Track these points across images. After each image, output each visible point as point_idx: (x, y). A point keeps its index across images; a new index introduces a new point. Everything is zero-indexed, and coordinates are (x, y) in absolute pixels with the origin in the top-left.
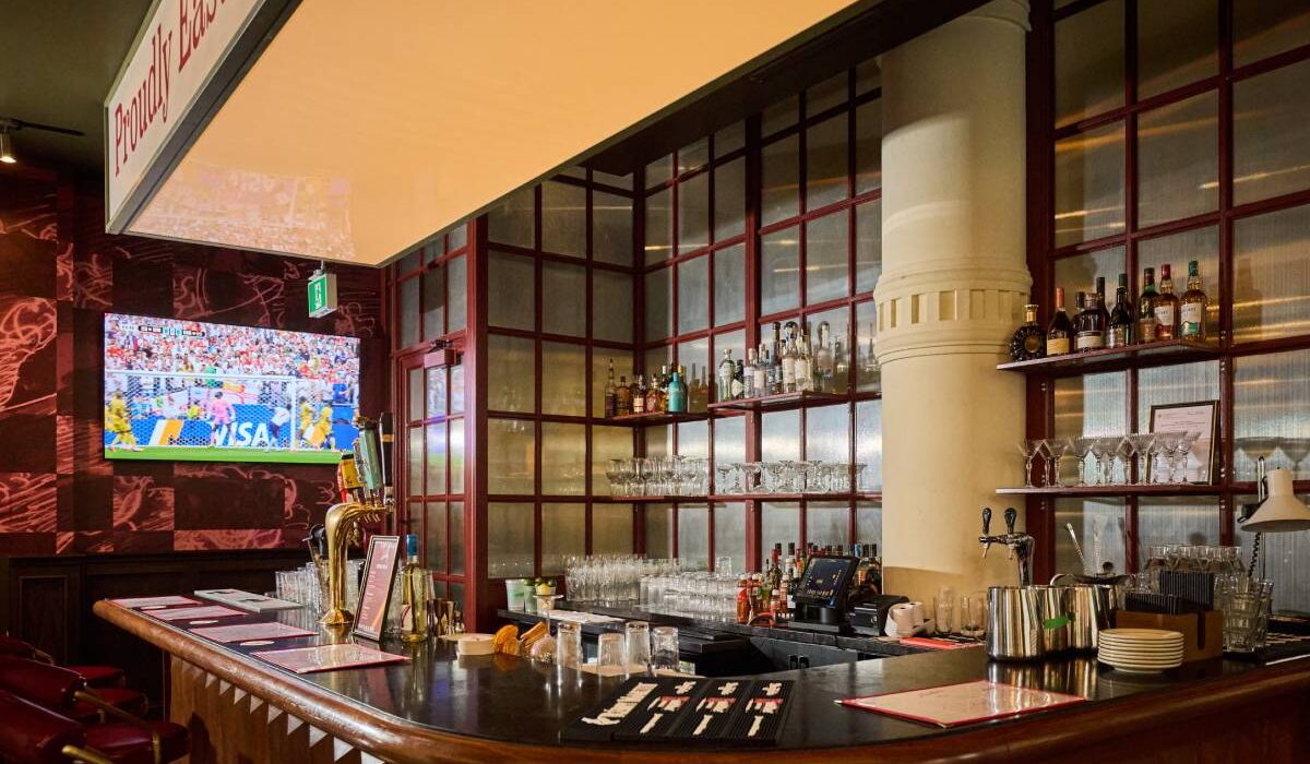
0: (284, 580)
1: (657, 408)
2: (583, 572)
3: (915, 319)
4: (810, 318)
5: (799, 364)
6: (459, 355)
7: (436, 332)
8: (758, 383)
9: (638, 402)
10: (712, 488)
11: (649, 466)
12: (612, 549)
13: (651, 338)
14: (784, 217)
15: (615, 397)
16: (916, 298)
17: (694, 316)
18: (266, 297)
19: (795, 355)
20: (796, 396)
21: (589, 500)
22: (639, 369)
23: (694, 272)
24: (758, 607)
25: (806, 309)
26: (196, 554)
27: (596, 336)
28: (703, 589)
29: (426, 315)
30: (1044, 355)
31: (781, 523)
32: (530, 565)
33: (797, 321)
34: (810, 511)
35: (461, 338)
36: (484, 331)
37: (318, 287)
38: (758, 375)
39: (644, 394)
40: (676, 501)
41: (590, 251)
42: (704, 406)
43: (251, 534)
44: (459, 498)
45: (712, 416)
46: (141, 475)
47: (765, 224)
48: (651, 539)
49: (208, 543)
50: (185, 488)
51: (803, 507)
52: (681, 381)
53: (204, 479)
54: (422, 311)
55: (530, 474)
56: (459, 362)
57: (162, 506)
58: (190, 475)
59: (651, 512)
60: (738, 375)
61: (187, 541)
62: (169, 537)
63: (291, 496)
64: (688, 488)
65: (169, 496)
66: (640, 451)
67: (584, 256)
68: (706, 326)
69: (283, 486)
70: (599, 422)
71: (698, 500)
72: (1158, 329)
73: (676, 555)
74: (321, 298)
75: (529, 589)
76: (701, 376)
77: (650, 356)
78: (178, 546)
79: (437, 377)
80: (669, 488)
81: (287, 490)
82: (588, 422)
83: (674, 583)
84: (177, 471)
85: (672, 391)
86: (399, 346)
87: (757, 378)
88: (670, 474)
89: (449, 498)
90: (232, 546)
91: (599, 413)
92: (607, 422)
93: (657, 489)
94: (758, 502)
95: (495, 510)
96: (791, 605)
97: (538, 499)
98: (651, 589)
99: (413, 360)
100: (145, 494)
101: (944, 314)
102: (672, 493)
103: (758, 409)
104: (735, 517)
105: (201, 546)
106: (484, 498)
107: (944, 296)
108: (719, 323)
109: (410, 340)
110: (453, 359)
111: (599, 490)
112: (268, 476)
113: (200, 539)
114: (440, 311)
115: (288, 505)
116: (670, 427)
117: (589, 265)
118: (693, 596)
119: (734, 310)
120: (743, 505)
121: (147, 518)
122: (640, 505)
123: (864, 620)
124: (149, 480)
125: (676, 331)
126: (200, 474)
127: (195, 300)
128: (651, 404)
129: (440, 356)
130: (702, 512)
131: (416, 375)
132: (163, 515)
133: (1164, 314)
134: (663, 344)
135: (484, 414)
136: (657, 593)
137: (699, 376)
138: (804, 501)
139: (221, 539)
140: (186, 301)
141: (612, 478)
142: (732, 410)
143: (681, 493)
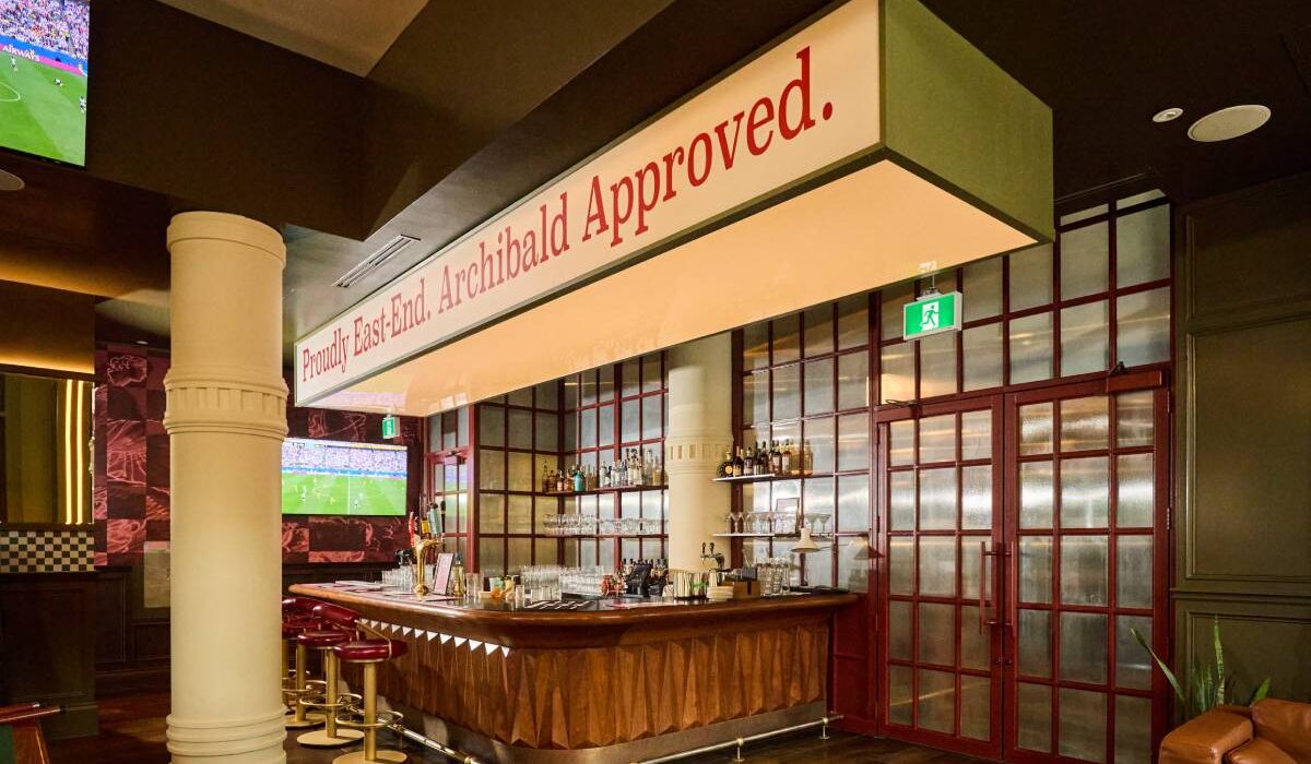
0: (386, 575)
1: (569, 489)
2: (529, 573)
3: (680, 457)
4: (644, 446)
5: (635, 471)
6: (464, 459)
7: (451, 445)
8: (617, 479)
9: (559, 485)
10: (598, 531)
11: (566, 518)
12: (546, 563)
13: (567, 449)
14: (633, 394)
15: (548, 481)
16: (680, 447)
17: (589, 441)
18: (356, 425)
19: (634, 467)
20: (634, 486)
21: (533, 536)
22: (561, 466)
23: (589, 416)
24: (611, 588)
25: (641, 442)
26: (319, 565)
27: (537, 448)
28: (589, 581)
29: (445, 436)
30: (743, 475)
31: (631, 549)
32: (502, 571)
33: (637, 448)
34: (644, 543)
35: (465, 451)
36: (478, 447)
37: (389, 423)
38: (617, 475)
39: (562, 480)
40: (580, 537)
41: (534, 404)
42: (593, 488)
43: (349, 554)
44: (464, 535)
45: (598, 493)
46: (292, 522)
47: (623, 396)
48: (567, 557)
49: (326, 559)
50: (314, 529)
51: (641, 541)
52: (582, 476)
53: (325, 524)
54: (443, 433)
55: (501, 520)
56: (464, 463)
57: (303, 538)
58: (317, 521)
59: (568, 543)
60: (608, 475)
61: (315, 558)
62: (306, 554)
63: (369, 533)
64: (585, 530)
65: (306, 533)
66: (561, 510)
67: (531, 406)
68: (594, 446)
69: (365, 527)
70: (539, 494)
71: (591, 537)
72: (774, 467)
73: (580, 565)
74: (390, 430)
75: (501, 583)
76: (593, 472)
77: (568, 459)
78: (311, 560)
79: (451, 470)
80: (576, 531)
81: (367, 531)
82: (533, 494)
83: (576, 579)
84: (311, 520)
85: (577, 480)
86: (429, 450)
87: (616, 476)
88: (576, 523)
89: (458, 535)
90: (339, 560)
91: (539, 489)
92: (543, 494)
93: (569, 531)
94: (620, 538)
95: (483, 541)
96: (626, 587)
97: (506, 536)
98: (564, 582)
99: (435, 459)
100: (294, 532)
101: (692, 455)
102: (577, 533)
103: (620, 492)
104: (608, 546)
105: (323, 560)
106: (478, 535)
107: (692, 447)
108: (601, 445)
109: (435, 448)
110: (461, 461)
111: (539, 530)
112: (357, 522)
113: (322, 556)
114: (453, 434)
115: (368, 538)
116: (577, 498)
117: (534, 411)
118: (584, 585)
119: (608, 439)
120: (612, 539)
121: (295, 545)
122: (561, 539)
123: (654, 592)
124: (296, 524)
125: (580, 446)
126: (323, 521)
127: (320, 428)
128: (566, 486)
129: (454, 459)
130: (593, 543)
131: (439, 468)
132: (303, 543)
133: (776, 461)
134: (573, 453)
135: (478, 491)
136: (567, 585)
137: (592, 471)
138: (641, 538)
139: (334, 557)
140: (315, 428)
141: (546, 524)
142: (608, 491)
143: (583, 533)
